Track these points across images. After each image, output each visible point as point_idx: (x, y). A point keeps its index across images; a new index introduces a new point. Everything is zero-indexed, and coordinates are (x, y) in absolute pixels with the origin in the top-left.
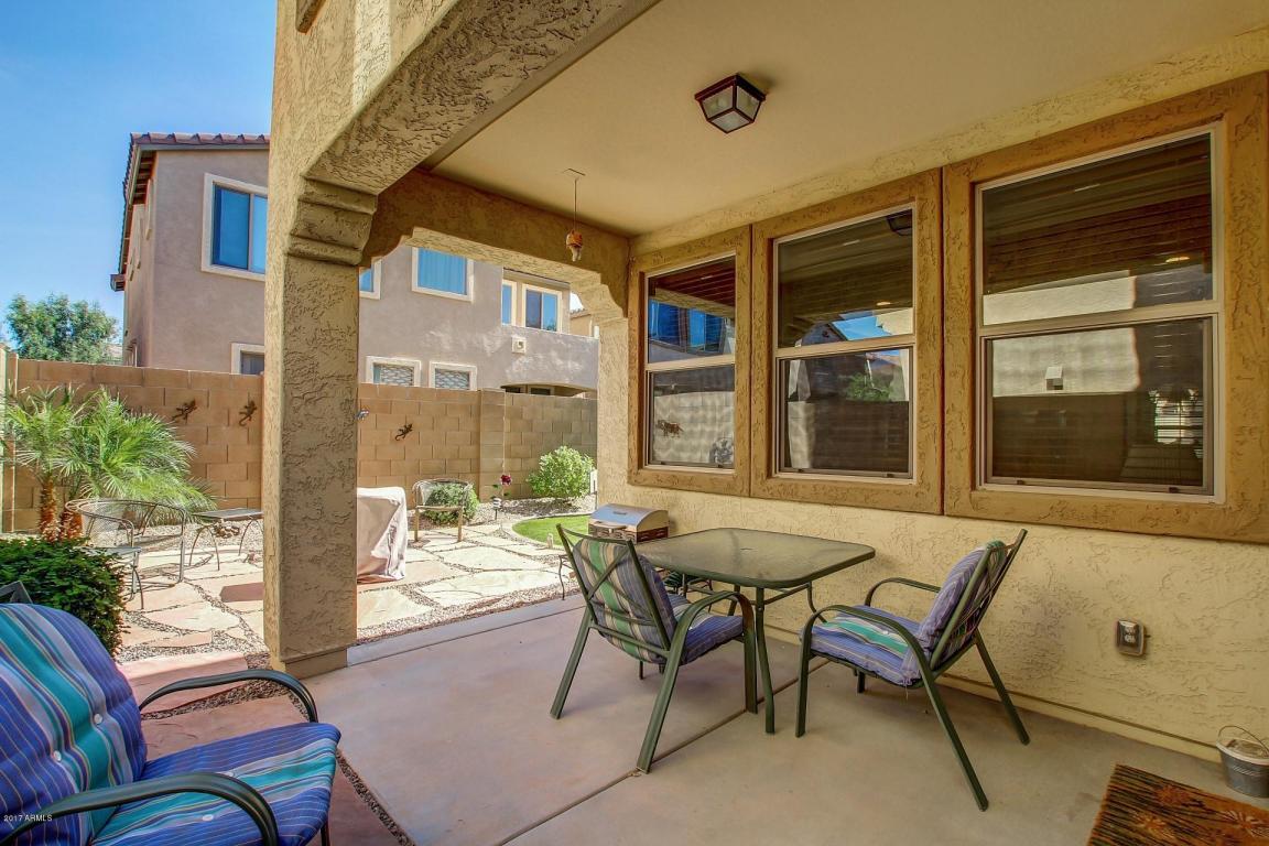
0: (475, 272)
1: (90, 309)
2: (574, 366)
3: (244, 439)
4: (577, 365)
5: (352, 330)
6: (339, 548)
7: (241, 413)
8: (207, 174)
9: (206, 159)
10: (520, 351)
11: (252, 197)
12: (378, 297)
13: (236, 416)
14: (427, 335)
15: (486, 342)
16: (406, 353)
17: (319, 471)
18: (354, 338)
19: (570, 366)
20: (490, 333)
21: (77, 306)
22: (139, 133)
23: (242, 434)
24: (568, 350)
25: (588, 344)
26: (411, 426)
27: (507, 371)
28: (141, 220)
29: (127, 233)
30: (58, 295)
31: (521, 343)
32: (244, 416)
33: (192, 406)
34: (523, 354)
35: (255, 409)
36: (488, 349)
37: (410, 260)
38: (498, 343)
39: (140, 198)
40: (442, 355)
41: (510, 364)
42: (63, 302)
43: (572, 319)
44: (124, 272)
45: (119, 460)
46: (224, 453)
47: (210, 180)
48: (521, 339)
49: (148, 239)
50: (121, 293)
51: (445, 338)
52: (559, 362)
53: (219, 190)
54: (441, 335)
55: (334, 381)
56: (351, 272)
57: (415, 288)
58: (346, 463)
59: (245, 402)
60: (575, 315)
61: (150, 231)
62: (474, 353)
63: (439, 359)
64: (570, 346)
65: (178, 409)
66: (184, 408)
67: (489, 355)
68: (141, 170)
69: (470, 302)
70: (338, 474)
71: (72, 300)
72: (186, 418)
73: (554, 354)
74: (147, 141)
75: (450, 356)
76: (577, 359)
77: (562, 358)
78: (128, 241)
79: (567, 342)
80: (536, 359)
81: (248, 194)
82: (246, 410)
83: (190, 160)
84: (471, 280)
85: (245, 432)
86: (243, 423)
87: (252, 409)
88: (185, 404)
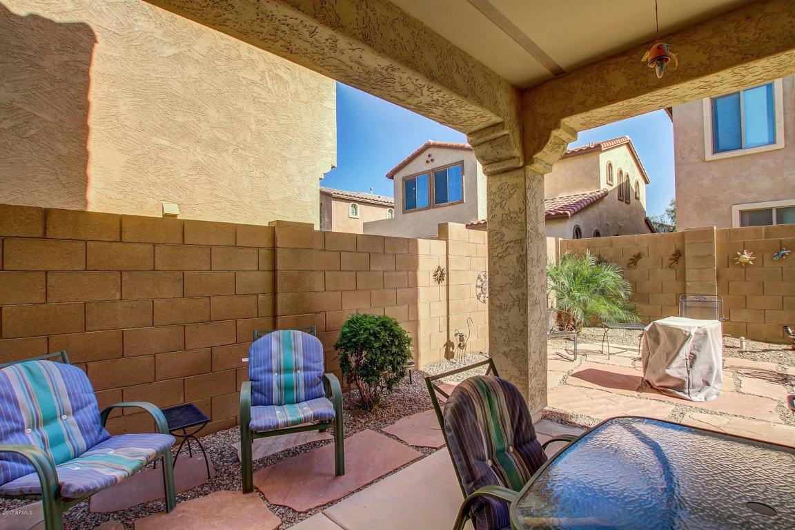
3: (673, 276)
5: (522, 210)
6: (517, 350)
7: (670, 259)
13: (667, 261)
17: (506, 300)
18: (523, 215)
23: (672, 274)
32: (673, 261)
35: (681, 255)
46: (660, 287)
55: (512, 244)
56: (520, 172)
58: (521, 296)
59: (673, 251)
70: (516, 303)
85: (673, 272)
86: (672, 266)
87: (678, 255)
88: (634, 256)
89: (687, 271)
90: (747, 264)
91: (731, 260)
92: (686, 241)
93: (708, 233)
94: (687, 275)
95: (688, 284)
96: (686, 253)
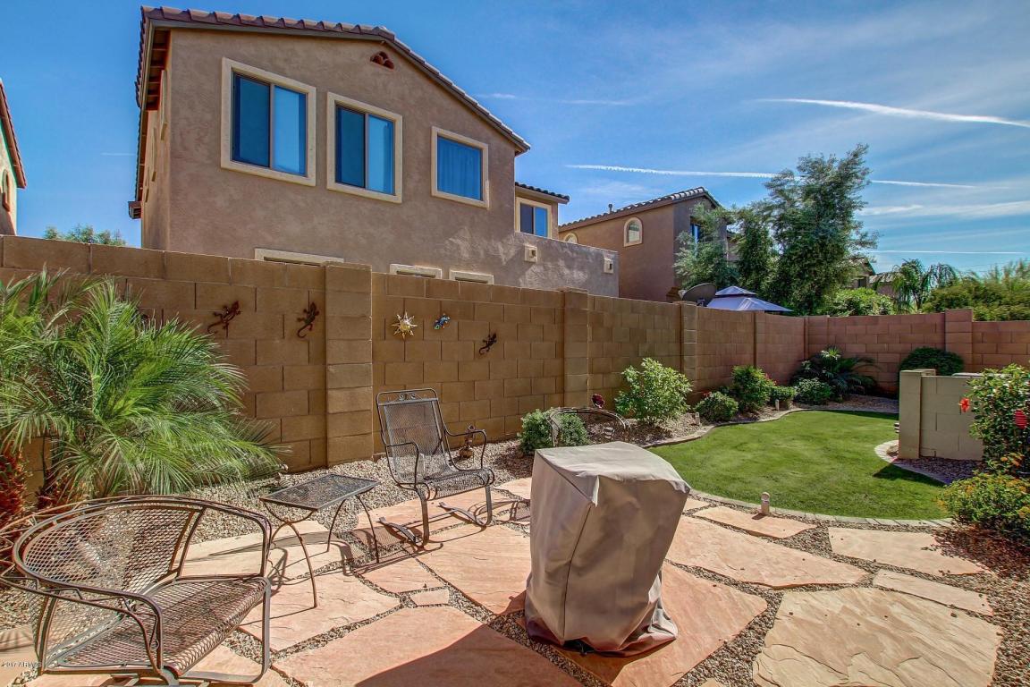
0: (490, 178)
1: (112, 238)
2: (579, 276)
3: (303, 356)
4: (581, 274)
7: (299, 320)
8: (224, 59)
9: (224, 44)
10: (532, 260)
11: (272, 87)
12: (400, 201)
13: (292, 325)
14: (447, 242)
15: (501, 249)
16: (426, 262)
19: (575, 276)
20: (505, 241)
21: (101, 236)
22: (150, 7)
23: (302, 350)
24: (573, 259)
25: (590, 254)
26: (495, 336)
27: (521, 280)
28: (155, 129)
29: (142, 159)
30: (83, 227)
31: (533, 252)
32: (303, 324)
33: (234, 309)
34: (534, 263)
35: (318, 313)
36: (503, 257)
37: (430, 163)
38: (512, 252)
39: (152, 104)
40: (460, 263)
41: (523, 274)
42: (88, 233)
43: (560, 233)
44: (140, 199)
45: (127, 404)
46: (279, 378)
47: (228, 66)
48: (533, 247)
49: (162, 138)
50: (139, 222)
51: (462, 244)
52: (566, 271)
53: (238, 78)
54: (459, 242)
57: (435, 192)
59: (304, 304)
60: (562, 229)
61: (165, 126)
62: (491, 262)
63: (458, 267)
64: (575, 255)
65: (215, 314)
66: (223, 312)
67: (505, 263)
68: (153, 63)
69: (485, 209)
71: (97, 232)
72: (226, 327)
73: (561, 263)
74: (160, 16)
75: (468, 266)
76: (581, 268)
77: (569, 267)
78: (143, 167)
79: (572, 251)
80: (546, 269)
81: (267, 85)
82: (305, 316)
83: (207, 42)
84: (487, 185)
85: (304, 346)
86: (302, 334)
87: (313, 313)
88: (225, 307)
89: (329, 343)
90: (407, 334)
91: (389, 328)
92: (329, 287)
93: (361, 276)
94: (329, 355)
95: (331, 369)
96: (328, 308)
